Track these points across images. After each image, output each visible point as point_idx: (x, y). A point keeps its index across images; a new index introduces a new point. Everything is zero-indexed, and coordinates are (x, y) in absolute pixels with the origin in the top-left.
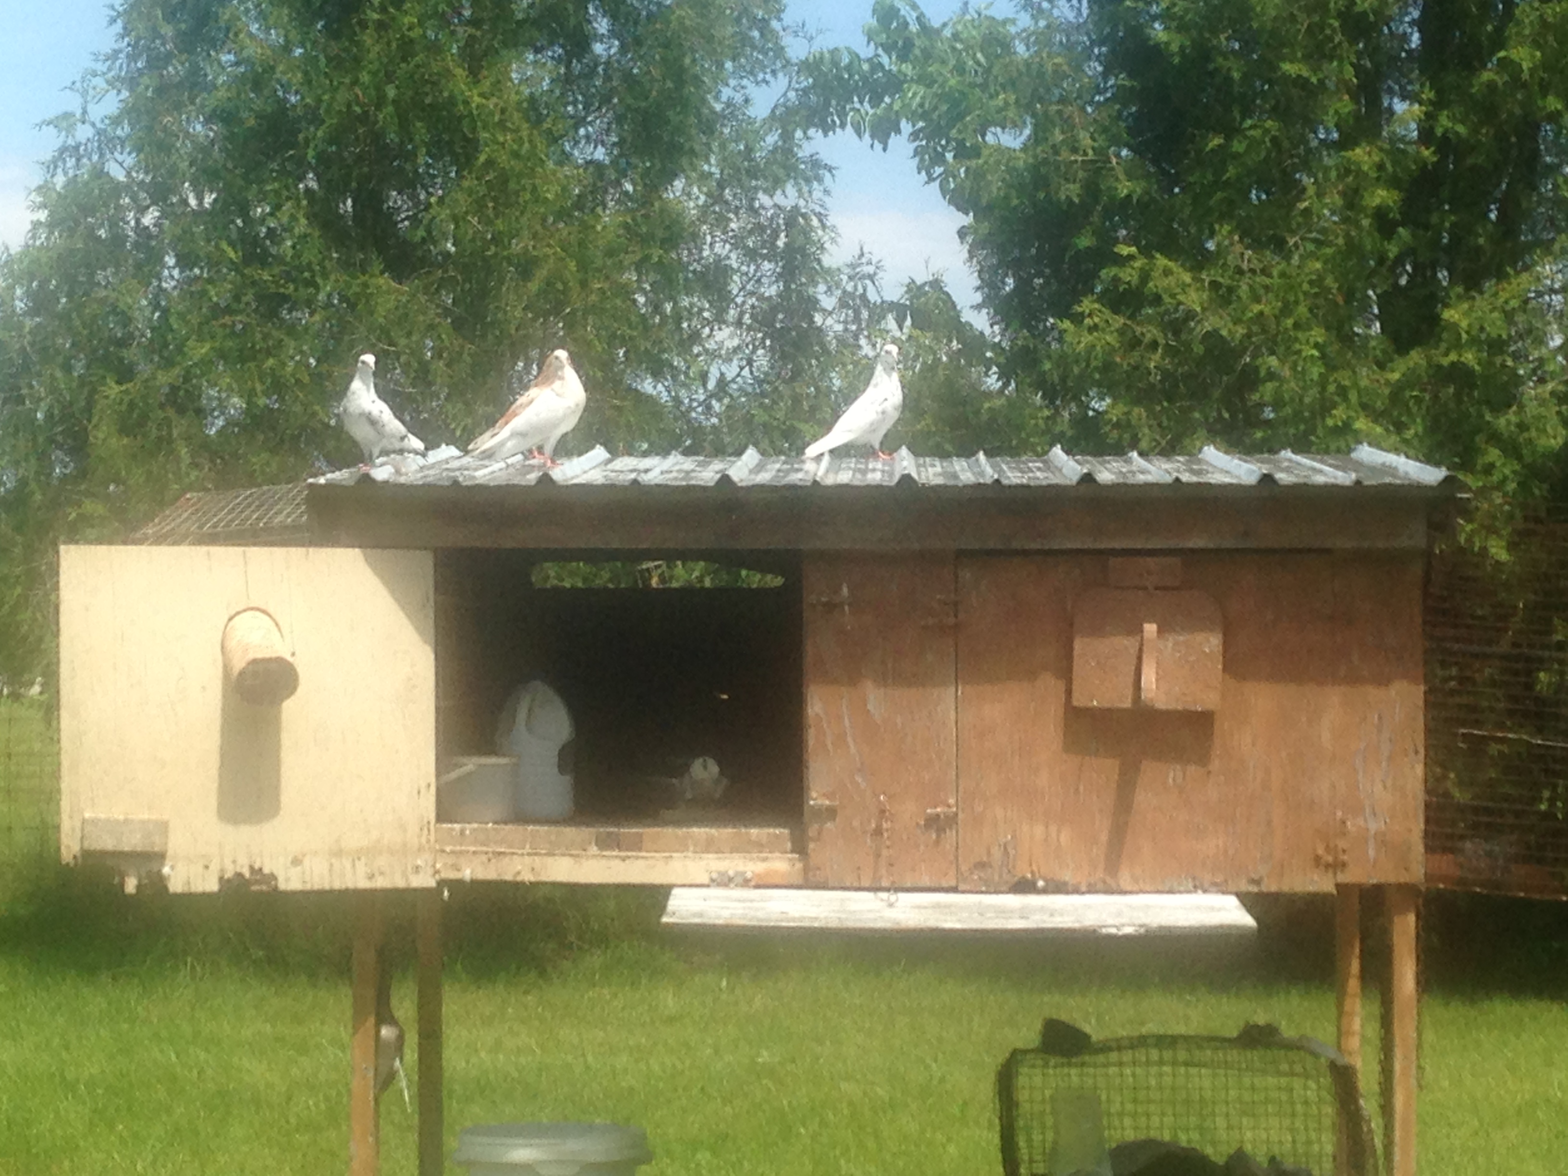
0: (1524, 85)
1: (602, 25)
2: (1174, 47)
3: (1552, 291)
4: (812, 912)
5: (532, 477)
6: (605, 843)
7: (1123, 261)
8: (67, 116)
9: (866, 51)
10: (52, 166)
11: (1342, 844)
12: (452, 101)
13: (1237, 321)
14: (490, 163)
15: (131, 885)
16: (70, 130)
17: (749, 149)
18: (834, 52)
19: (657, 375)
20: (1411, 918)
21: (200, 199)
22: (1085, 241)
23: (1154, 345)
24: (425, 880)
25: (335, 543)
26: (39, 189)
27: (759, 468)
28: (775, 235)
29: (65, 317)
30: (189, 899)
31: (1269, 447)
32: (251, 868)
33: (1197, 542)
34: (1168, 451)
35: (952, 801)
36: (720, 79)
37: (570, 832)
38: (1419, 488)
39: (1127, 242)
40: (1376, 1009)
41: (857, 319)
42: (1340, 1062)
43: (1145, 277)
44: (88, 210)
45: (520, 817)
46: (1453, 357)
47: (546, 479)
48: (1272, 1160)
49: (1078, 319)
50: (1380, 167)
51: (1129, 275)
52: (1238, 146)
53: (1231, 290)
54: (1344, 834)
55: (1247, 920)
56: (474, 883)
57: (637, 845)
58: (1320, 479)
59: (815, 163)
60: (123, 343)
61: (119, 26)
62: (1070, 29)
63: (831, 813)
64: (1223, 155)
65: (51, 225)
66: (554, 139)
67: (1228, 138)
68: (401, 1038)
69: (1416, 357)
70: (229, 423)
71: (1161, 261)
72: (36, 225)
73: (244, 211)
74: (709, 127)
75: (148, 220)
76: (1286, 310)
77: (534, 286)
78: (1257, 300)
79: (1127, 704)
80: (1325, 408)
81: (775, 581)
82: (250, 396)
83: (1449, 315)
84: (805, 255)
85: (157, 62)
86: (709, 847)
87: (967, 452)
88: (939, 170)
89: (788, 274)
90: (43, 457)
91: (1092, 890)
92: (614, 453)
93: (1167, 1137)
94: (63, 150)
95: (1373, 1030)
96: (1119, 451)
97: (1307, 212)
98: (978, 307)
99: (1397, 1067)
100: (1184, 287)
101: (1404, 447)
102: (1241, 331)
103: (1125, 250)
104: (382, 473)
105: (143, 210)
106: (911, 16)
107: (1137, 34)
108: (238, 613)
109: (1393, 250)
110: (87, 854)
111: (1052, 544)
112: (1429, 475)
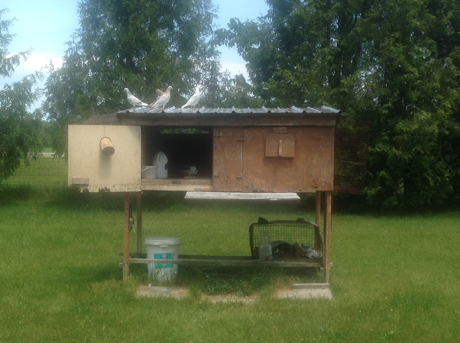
0: (358, 35)
1: (176, 24)
2: (289, 28)
3: (363, 77)
4: (214, 196)
5: (161, 112)
6: (174, 183)
7: (277, 71)
8: (70, 42)
9: (228, 29)
10: (67, 52)
11: (317, 183)
12: (146, 39)
13: (300, 83)
14: (154, 51)
15: (82, 191)
16: (71, 44)
17: (205, 49)
18: (222, 29)
19: (186, 94)
20: (331, 197)
21: (96, 59)
22: (270, 67)
23: (284, 87)
24: (138, 190)
25: (122, 125)
26: (64, 57)
27: (205, 110)
28: (209, 66)
29: (69, 82)
30: (93, 194)
31: (306, 107)
32: (105, 188)
33: (290, 124)
34: (285, 107)
35: (241, 175)
36: (199, 35)
37: (167, 181)
38: (334, 114)
39: (279, 67)
40: (323, 217)
41: (225, 83)
42: (317, 225)
43: (282, 73)
44: (74, 60)
45: (157, 178)
46: (343, 89)
47: (163, 112)
48: (302, 244)
49: (269, 82)
50: (330, 52)
51: (279, 73)
52: (301, 48)
53: (299, 76)
54: (318, 181)
55: (299, 198)
56: (148, 190)
57: (180, 183)
58: (315, 112)
59: (217, 52)
60: (81, 87)
61: (81, 24)
62: (269, 24)
63: (218, 176)
64: (298, 50)
65: (67, 64)
66: (166, 47)
67: (300, 46)
68: (134, 221)
69: (335, 90)
70: (102, 103)
71: (286, 71)
72: (64, 64)
73: (105, 61)
74: (197, 45)
75: (86, 63)
76: (310, 80)
77: (162, 76)
78: (304, 78)
79: (276, 156)
80: (317, 100)
81: (208, 132)
82: (106, 98)
83: (342, 81)
84: (216, 70)
85: (88, 31)
86: (194, 184)
87: (246, 108)
88: (242, 53)
89: (212, 74)
90: (65, 109)
91: (268, 192)
92: (177, 107)
93: (282, 240)
94: (69, 49)
95: (323, 221)
96: (276, 107)
97: (314, 61)
98: (249, 80)
99: (327, 226)
100: (290, 76)
101: (333, 107)
102: (301, 85)
103: (278, 68)
104: (131, 111)
105: (85, 61)
106: (237, 22)
107: (282, 25)
108: (103, 138)
109: (331, 68)
110: (73, 185)
111: (262, 125)
112: (337, 111)
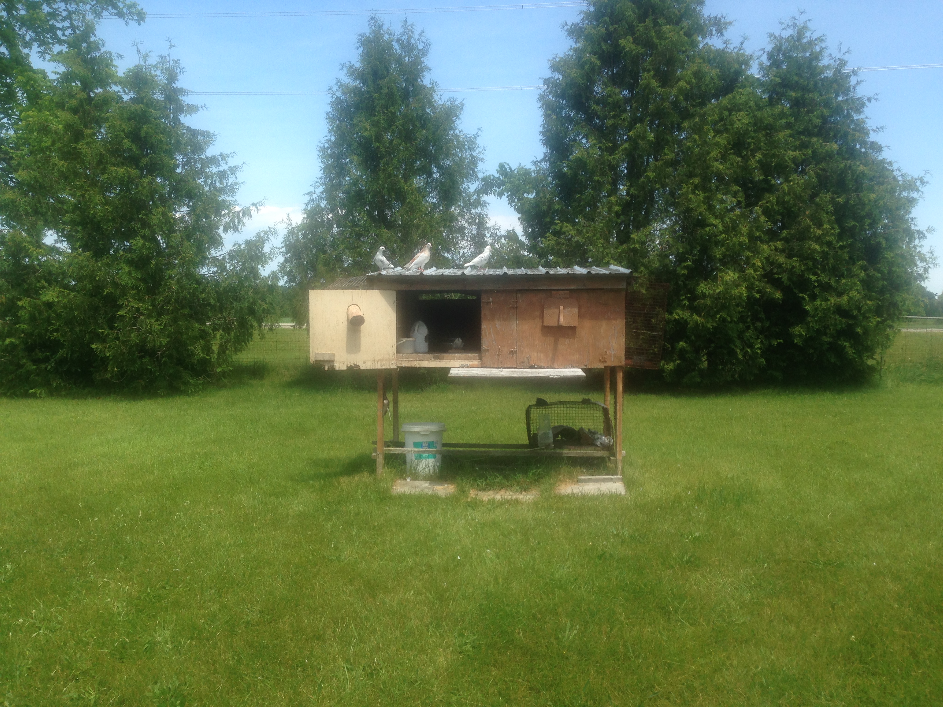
0: (651, 182)
1: (435, 170)
2: (569, 173)
3: (657, 230)
4: (483, 373)
5: (419, 274)
6: (435, 358)
7: (556, 224)
8: (311, 192)
9: (497, 175)
10: (307, 204)
11: (606, 357)
12: (400, 188)
13: (583, 238)
14: (409, 202)
15: (326, 368)
16: (311, 196)
17: (470, 199)
18: (490, 175)
19: (448, 252)
20: (621, 374)
21: (342, 212)
22: (547, 220)
23: (563, 244)
24: (394, 367)
25: (373, 289)
26: (304, 210)
27: (471, 272)
28: (476, 219)
29: (311, 239)
30: (340, 371)
31: (590, 266)
32: (354, 364)
33: (572, 288)
34: (566, 268)
35: (516, 347)
36: (463, 182)
37: (428, 355)
38: (624, 274)
39: (557, 220)
40: (613, 397)
41: (494, 239)
42: (605, 407)
43: (561, 228)
44: (315, 214)
45: (416, 352)
46: (633, 246)
47: (422, 274)
48: (589, 430)
49: (546, 238)
50: (617, 201)
51: (558, 227)
52: (583, 197)
53: (581, 231)
54: (606, 354)
55: (584, 374)
56: (405, 367)
57: (443, 358)
58: (601, 273)
59: (485, 202)
60: (325, 245)
61: (322, 171)
62: (545, 170)
63: (488, 350)
64: (580, 200)
65: (307, 218)
66: (424, 197)
67: (582, 195)
68: (389, 403)
69: (624, 246)
70: (349, 264)
71: (565, 224)
72: (304, 218)
73: (352, 215)
74: (460, 194)
75: (330, 217)
76: (594, 235)
77: (419, 231)
78: (588, 233)
79: (556, 325)
80: (603, 258)
81: (475, 298)
82: (354, 257)
83: (633, 236)
84: (483, 224)
85: (331, 180)
86: (459, 359)
87: (519, 268)
88: (513, 204)
89: (478, 229)
90: (306, 272)
91: (548, 368)
92: (438, 268)
93: (565, 424)
94: (310, 200)
95: (612, 402)
96: (555, 267)
97: (600, 213)
98: (523, 236)
99: (618, 408)
100: (570, 230)
101: (622, 266)
102: (584, 240)
103: (557, 222)
104: (384, 273)
105: (328, 214)
106: (507, 167)
107: (560, 171)
108: (350, 306)
109: (619, 221)
110: (316, 361)
111: (539, 288)
112: (627, 271)
